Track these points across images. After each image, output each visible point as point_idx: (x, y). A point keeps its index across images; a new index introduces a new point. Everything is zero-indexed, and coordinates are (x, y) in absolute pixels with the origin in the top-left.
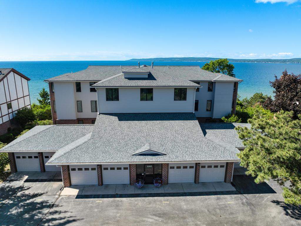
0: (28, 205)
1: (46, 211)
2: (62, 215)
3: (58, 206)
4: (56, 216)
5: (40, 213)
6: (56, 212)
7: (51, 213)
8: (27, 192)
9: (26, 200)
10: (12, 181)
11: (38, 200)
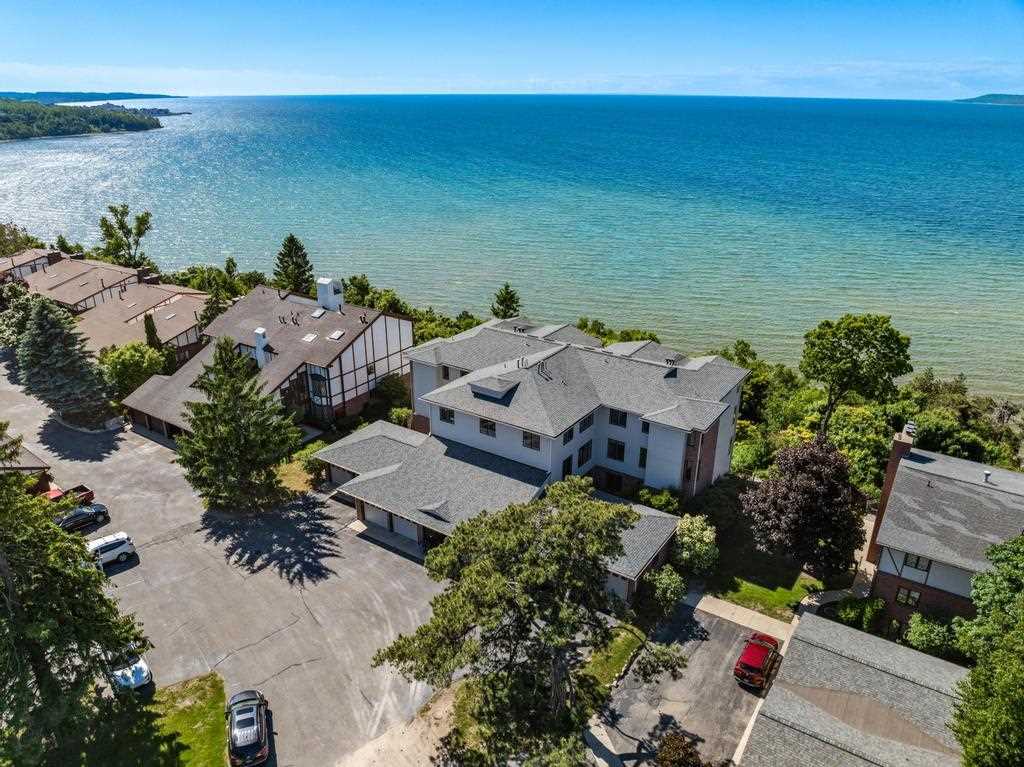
0: (316, 525)
1: (324, 537)
2: (332, 547)
3: (336, 537)
4: (328, 546)
5: (319, 537)
6: (331, 543)
7: (327, 542)
8: (324, 511)
9: (317, 519)
10: (321, 491)
11: (326, 523)
